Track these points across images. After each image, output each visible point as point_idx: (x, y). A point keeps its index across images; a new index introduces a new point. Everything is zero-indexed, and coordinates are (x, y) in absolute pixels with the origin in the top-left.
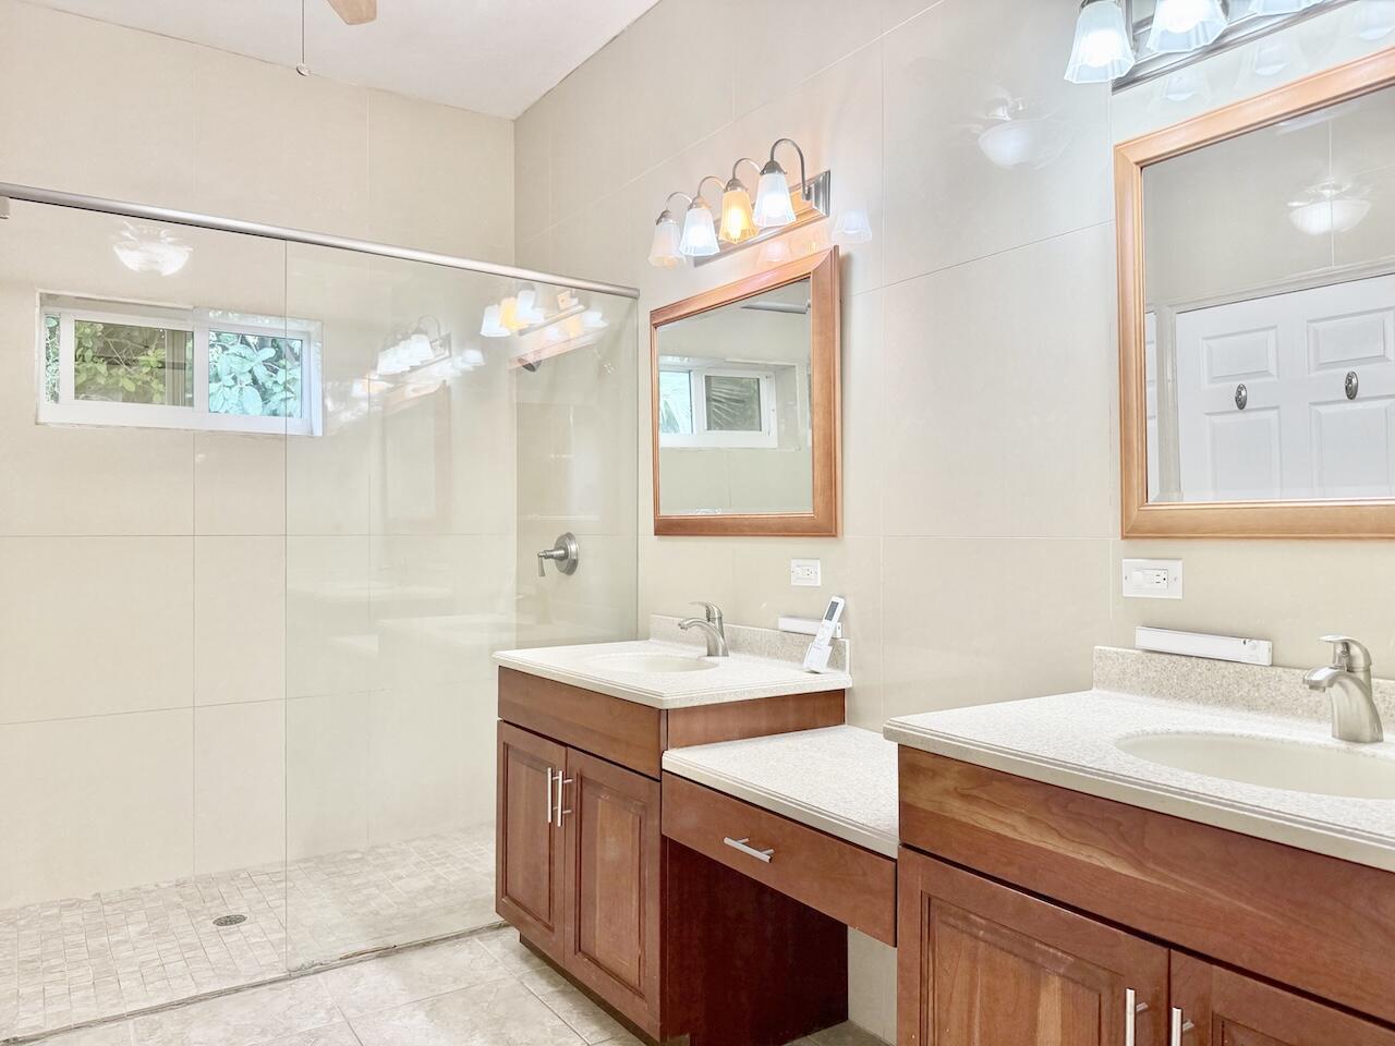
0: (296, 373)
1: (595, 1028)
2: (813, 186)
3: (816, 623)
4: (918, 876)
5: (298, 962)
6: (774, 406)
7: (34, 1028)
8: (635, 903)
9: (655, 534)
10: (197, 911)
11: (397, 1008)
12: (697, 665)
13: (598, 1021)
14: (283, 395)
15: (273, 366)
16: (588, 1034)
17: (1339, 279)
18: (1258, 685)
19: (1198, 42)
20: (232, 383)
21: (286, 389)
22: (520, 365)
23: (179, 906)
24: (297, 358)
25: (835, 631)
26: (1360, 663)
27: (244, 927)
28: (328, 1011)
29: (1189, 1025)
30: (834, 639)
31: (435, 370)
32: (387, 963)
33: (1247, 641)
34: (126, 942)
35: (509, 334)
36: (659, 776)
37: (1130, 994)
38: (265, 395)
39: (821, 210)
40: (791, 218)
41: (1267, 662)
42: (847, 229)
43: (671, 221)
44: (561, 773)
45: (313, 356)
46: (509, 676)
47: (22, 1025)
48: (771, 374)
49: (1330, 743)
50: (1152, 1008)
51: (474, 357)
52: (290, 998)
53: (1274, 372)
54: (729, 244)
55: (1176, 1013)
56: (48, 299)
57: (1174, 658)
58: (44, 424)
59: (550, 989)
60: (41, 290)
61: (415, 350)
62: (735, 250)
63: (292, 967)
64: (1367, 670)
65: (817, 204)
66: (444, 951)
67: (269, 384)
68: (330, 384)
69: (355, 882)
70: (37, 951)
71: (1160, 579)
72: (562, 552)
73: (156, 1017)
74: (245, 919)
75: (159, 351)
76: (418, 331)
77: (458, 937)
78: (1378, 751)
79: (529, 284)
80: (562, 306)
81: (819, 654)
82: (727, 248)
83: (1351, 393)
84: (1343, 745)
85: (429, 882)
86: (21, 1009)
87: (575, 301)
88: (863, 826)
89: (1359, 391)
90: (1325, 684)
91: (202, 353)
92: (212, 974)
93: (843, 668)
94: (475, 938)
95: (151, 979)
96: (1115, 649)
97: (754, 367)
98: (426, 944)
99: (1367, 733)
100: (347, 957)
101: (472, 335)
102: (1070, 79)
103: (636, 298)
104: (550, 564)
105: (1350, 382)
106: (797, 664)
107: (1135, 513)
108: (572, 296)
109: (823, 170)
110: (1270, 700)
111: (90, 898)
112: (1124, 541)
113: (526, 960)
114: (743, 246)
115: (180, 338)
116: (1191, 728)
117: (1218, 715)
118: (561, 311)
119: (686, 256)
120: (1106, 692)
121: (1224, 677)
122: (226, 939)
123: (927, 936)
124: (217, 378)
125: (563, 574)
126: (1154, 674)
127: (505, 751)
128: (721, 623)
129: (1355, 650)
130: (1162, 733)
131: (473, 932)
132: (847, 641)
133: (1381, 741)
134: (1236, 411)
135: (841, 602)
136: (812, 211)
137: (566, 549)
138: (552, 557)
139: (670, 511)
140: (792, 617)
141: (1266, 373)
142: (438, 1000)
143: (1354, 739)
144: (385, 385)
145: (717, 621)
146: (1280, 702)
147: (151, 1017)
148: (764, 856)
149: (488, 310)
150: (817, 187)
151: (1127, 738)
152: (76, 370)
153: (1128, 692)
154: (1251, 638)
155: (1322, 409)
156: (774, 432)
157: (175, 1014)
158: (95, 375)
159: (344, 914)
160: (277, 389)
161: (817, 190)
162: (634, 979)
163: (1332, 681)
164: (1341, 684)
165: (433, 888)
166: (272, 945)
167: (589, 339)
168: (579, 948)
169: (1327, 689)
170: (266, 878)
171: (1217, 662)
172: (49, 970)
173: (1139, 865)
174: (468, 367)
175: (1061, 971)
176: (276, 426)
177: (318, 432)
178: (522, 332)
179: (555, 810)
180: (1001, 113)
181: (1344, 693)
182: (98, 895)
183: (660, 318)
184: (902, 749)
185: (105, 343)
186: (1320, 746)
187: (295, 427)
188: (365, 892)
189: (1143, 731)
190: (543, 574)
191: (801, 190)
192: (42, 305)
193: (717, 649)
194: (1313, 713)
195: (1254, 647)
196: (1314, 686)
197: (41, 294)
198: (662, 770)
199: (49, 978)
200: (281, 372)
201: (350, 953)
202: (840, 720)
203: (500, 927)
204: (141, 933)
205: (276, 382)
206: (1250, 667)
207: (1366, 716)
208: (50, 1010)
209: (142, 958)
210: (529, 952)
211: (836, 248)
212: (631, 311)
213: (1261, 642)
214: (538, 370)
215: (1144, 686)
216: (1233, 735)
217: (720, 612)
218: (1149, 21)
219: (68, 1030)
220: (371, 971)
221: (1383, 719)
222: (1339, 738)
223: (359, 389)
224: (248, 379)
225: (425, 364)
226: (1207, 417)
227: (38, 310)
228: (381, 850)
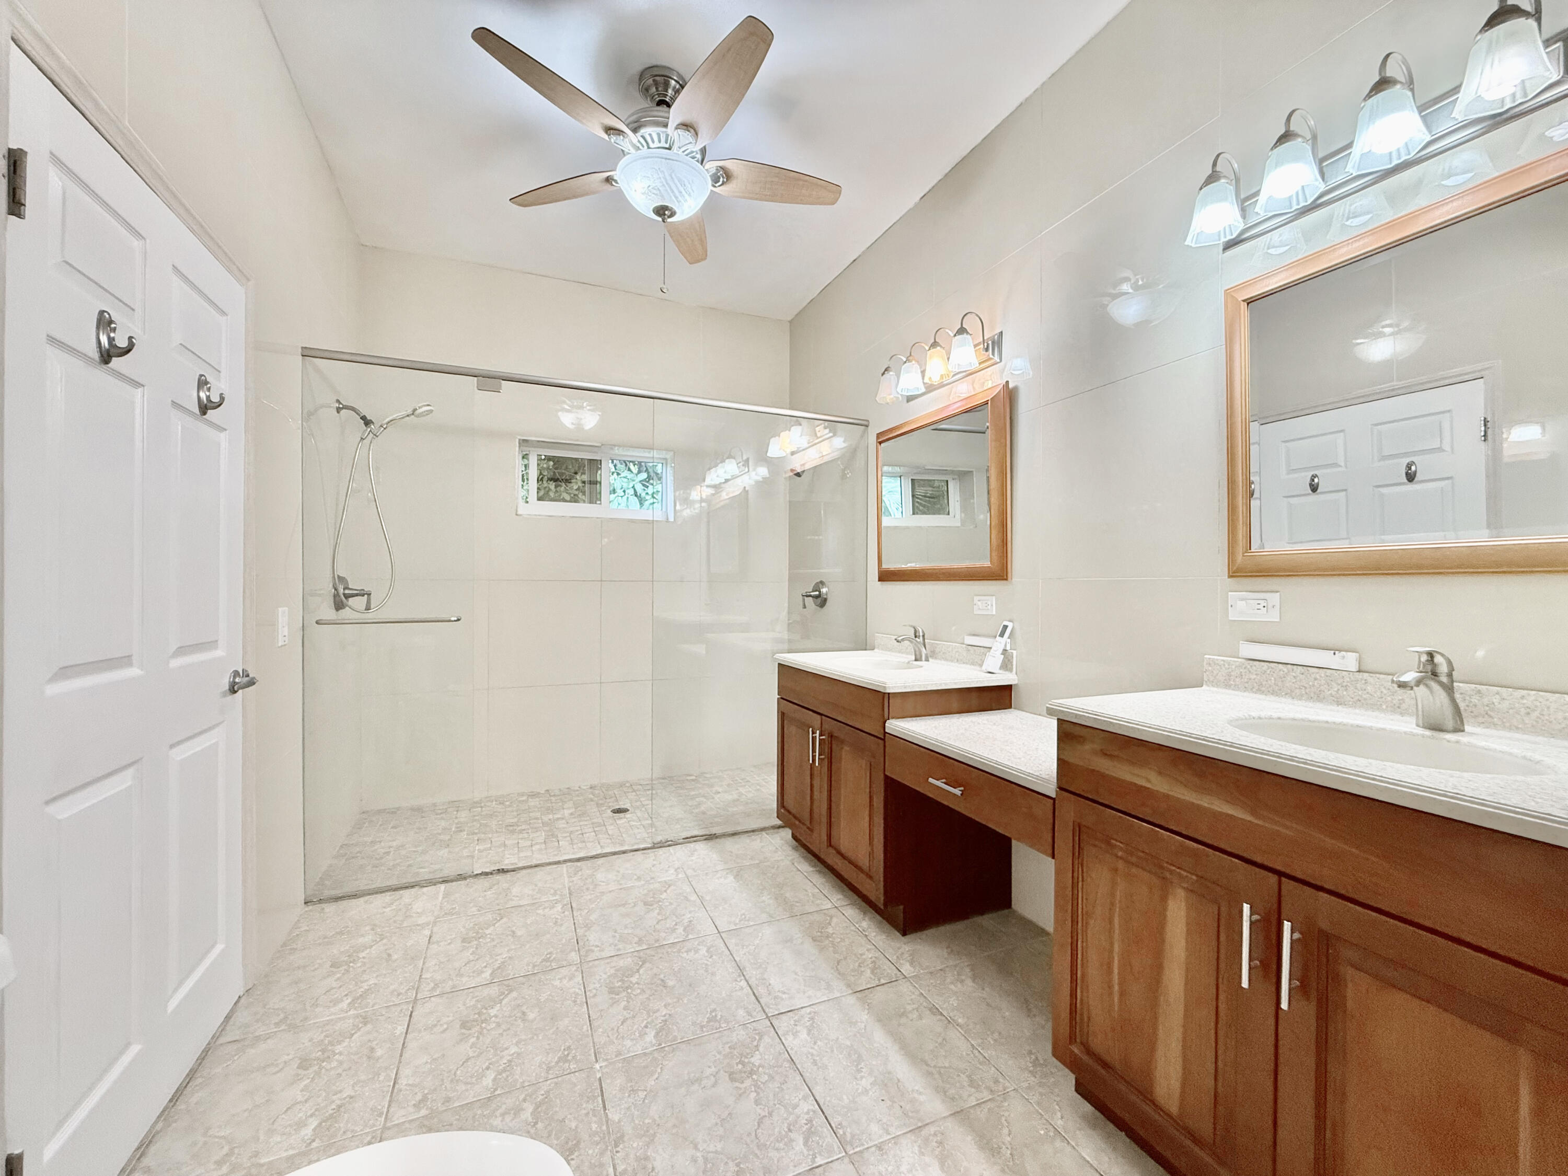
0: (659, 487)
1: (840, 896)
2: (990, 342)
3: (991, 640)
4: (1069, 811)
5: (659, 838)
6: (958, 498)
7: (512, 864)
8: (867, 819)
9: (879, 580)
10: (601, 804)
11: (717, 872)
12: (908, 666)
13: (843, 892)
14: (652, 501)
15: (645, 483)
16: (835, 899)
17: (1400, 392)
18: (1346, 686)
19: (1298, 204)
20: (623, 494)
21: (653, 497)
22: (792, 474)
23: (592, 800)
24: (660, 479)
25: (1006, 646)
26: (1443, 669)
27: (628, 815)
28: (676, 870)
29: (1297, 936)
30: (1005, 650)
31: (739, 481)
32: (710, 843)
33: (1337, 652)
34: (563, 819)
35: (785, 455)
36: (884, 737)
37: (1246, 908)
38: (641, 501)
39: (997, 358)
40: (975, 365)
41: (1354, 668)
42: (1014, 370)
43: (891, 373)
44: (818, 732)
45: (669, 476)
46: (785, 670)
47: (506, 862)
48: (956, 477)
49: (1415, 731)
50: (1265, 920)
51: (763, 471)
52: (654, 860)
53: (1342, 464)
54: (932, 385)
55: (1287, 926)
56: (524, 442)
57: (1272, 665)
58: (521, 515)
59: (812, 869)
60: (519, 437)
61: (729, 468)
62: (935, 389)
63: (655, 842)
64: (1450, 675)
65: (993, 354)
66: (744, 839)
67: (643, 495)
68: (677, 493)
69: (693, 793)
70: (516, 820)
71: (1261, 607)
72: (817, 593)
73: (579, 864)
74: (628, 810)
75: (583, 476)
76: (730, 457)
77: (753, 831)
78: (1460, 738)
79: (797, 420)
80: (819, 434)
81: (994, 660)
82: (930, 388)
83: (1411, 477)
84: (1428, 733)
85: (736, 797)
86: (506, 852)
87: (827, 431)
88: (1029, 774)
89: (1417, 475)
90: (1413, 684)
91: (607, 477)
92: (610, 841)
93: (1011, 670)
94: (764, 833)
95: (576, 841)
96: (1222, 658)
97: (945, 472)
98: (734, 834)
99: (1450, 724)
100: (687, 838)
101: (763, 458)
102: (1190, 244)
103: (867, 426)
104: (809, 601)
105: (1410, 469)
106: (978, 668)
107: (1239, 558)
108: (825, 428)
109: (998, 331)
110: (1357, 698)
111: (543, 792)
112: (1230, 580)
113: (795, 849)
114: (942, 386)
115: (595, 464)
116: (1291, 715)
117: (1311, 707)
118: (818, 438)
119: (901, 395)
120: (1215, 689)
121: (1316, 679)
122: (618, 822)
123: (1078, 853)
124: (614, 491)
125: (818, 608)
126: (1255, 676)
127: (783, 717)
128: (924, 639)
129: (1438, 659)
130: (1266, 718)
131: (763, 829)
132: (1015, 652)
133: (1463, 731)
134: (1309, 494)
135: (1010, 625)
136: (991, 359)
137: (820, 592)
138: (810, 596)
139: (890, 565)
140: (974, 635)
141: (1336, 465)
142: (741, 869)
143: (1437, 728)
144: (711, 491)
145: (921, 638)
146: (1365, 699)
147: (576, 864)
148: (957, 792)
149: (772, 440)
150: (993, 343)
151: (1237, 720)
152: (538, 489)
153: (1233, 690)
154: (1340, 651)
155: (1384, 490)
156: (958, 516)
157: (589, 863)
158: (548, 491)
159: (685, 812)
160: (648, 497)
161: (995, 344)
162: (866, 867)
163: (1419, 682)
164: (1427, 686)
165: (738, 800)
166: (644, 827)
167: (836, 455)
168: (830, 845)
169: (1415, 688)
170: (640, 787)
171: (1309, 668)
172: (521, 831)
173: (1253, 813)
174: (760, 479)
175: (1185, 885)
176: (646, 514)
177: (671, 519)
178: (793, 453)
179: (815, 756)
180: (1125, 287)
181: (1428, 692)
182: (548, 791)
183: (883, 438)
184: (1061, 722)
185: (554, 472)
186: (1405, 733)
187: (658, 515)
188: (697, 799)
189: (1249, 716)
190: (805, 607)
191: (982, 346)
192: (520, 447)
193: (921, 656)
194: (1398, 709)
195: (1344, 657)
196: (1402, 685)
197: (519, 440)
198: (885, 733)
199: (521, 836)
200: (651, 487)
201: (688, 836)
202: (1010, 707)
203: (779, 827)
204: (571, 814)
205: (647, 494)
206: (1338, 672)
207: (1448, 711)
208: (522, 855)
209: (571, 829)
210: (797, 844)
211: (1007, 382)
212: (864, 435)
213: (1349, 653)
214: (803, 477)
215: (1246, 685)
216: (1327, 722)
217: (923, 632)
218: (1257, 194)
219: (531, 867)
220: (701, 848)
221: (1464, 714)
222: (1423, 727)
223: (695, 495)
224: (631, 492)
225: (734, 477)
226: (1285, 499)
227: (517, 449)
228: (708, 776)
